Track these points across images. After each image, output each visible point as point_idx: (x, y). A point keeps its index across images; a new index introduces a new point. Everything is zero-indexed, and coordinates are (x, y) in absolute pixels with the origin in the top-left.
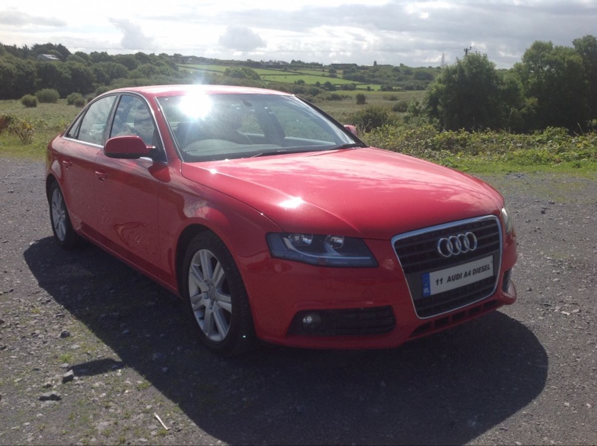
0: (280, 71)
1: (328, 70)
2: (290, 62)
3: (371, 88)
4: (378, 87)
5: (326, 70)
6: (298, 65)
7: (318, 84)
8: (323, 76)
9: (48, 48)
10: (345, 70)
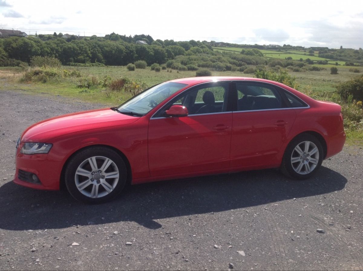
0: (276, 51)
1: (308, 51)
2: (282, 46)
3: (339, 64)
4: (344, 63)
5: (306, 51)
6: (288, 47)
7: (301, 60)
8: (305, 54)
9: (142, 37)
10: (320, 51)
